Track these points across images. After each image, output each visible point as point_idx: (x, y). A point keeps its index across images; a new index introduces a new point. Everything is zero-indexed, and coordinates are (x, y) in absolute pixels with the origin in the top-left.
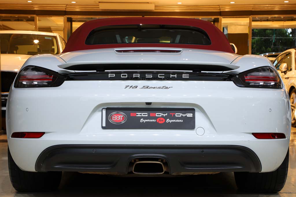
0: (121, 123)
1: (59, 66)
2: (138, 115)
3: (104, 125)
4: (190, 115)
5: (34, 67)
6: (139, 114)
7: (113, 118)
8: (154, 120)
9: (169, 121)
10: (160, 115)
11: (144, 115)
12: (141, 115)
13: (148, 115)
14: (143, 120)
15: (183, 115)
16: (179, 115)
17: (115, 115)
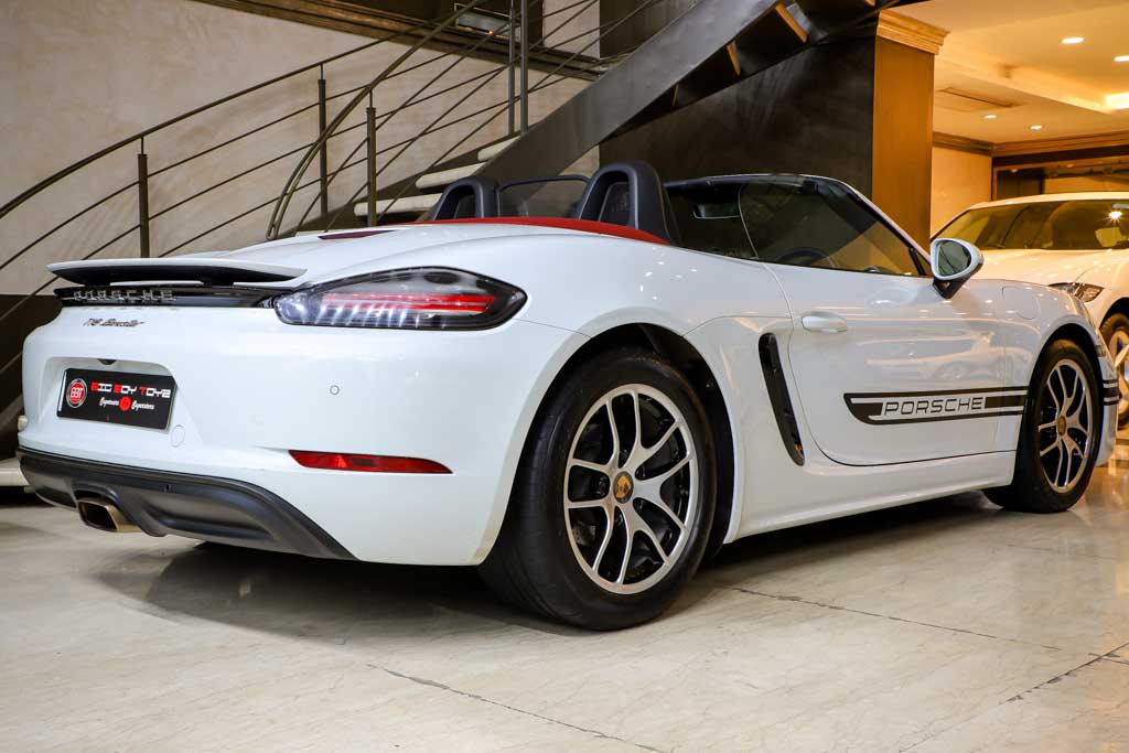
2: (100, 387)
3: (60, 409)
7: (73, 393)
8: (116, 403)
9: (136, 405)
10: (127, 389)
11: (108, 388)
12: (104, 387)
13: (113, 388)
14: (104, 402)
15: (158, 393)
16: (152, 392)
17: (75, 386)
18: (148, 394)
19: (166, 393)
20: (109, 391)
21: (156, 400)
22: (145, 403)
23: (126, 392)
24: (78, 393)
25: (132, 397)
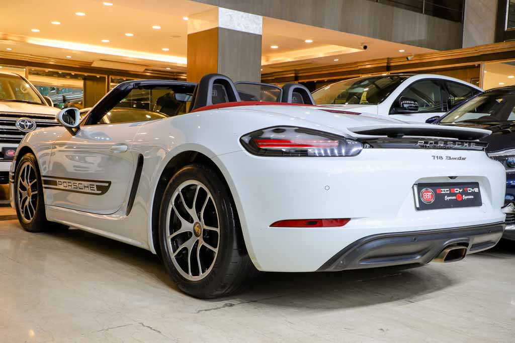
0: (430, 202)
1: (349, 129)
3: (418, 206)
5: (297, 128)
6: (443, 190)
7: (424, 196)
8: (454, 198)
9: (465, 197)
11: (447, 191)
13: (450, 190)
14: (447, 198)
15: (473, 190)
16: (470, 190)
17: (425, 192)
19: (476, 190)
21: (473, 193)
22: (469, 195)
23: (458, 192)
24: (428, 195)
25: (462, 194)
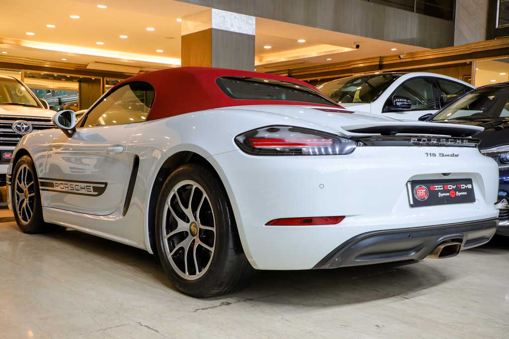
0: (424, 199)
1: (343, 128)
2: (435, 188)
3: (412, 203)
4: (469, 186)
6: (436, 186)
7: (418, 193)
8: (448, 194)
9: (458, 194)
10: (451, 187)
11: (440, 188)
12: (438, 187)
13: (443, 187)
14: (440, 195)
15: (466, 186)
16: (463, 186)
17: (419, 189)
18: (462, 188)
20: (442, 189)
21: (466, 190)
22: (462, 192)
23: (451, 188)
25: (455, 190)
